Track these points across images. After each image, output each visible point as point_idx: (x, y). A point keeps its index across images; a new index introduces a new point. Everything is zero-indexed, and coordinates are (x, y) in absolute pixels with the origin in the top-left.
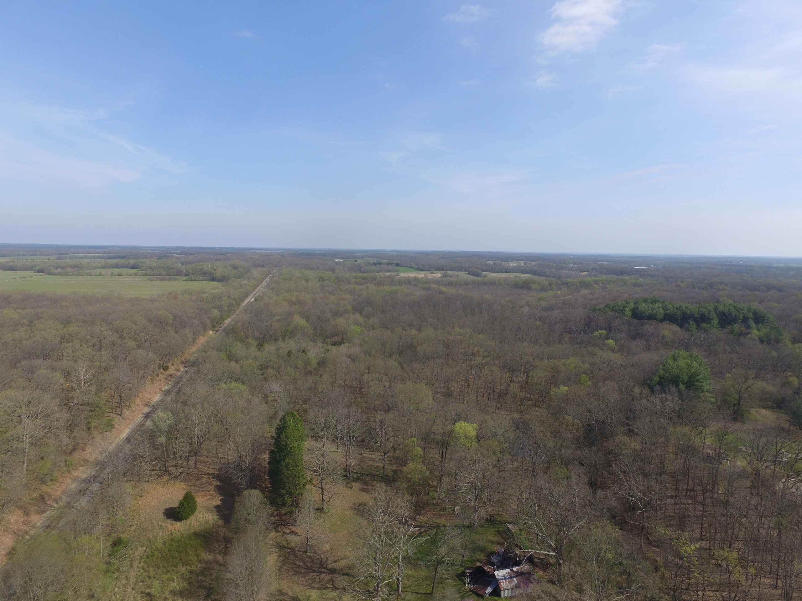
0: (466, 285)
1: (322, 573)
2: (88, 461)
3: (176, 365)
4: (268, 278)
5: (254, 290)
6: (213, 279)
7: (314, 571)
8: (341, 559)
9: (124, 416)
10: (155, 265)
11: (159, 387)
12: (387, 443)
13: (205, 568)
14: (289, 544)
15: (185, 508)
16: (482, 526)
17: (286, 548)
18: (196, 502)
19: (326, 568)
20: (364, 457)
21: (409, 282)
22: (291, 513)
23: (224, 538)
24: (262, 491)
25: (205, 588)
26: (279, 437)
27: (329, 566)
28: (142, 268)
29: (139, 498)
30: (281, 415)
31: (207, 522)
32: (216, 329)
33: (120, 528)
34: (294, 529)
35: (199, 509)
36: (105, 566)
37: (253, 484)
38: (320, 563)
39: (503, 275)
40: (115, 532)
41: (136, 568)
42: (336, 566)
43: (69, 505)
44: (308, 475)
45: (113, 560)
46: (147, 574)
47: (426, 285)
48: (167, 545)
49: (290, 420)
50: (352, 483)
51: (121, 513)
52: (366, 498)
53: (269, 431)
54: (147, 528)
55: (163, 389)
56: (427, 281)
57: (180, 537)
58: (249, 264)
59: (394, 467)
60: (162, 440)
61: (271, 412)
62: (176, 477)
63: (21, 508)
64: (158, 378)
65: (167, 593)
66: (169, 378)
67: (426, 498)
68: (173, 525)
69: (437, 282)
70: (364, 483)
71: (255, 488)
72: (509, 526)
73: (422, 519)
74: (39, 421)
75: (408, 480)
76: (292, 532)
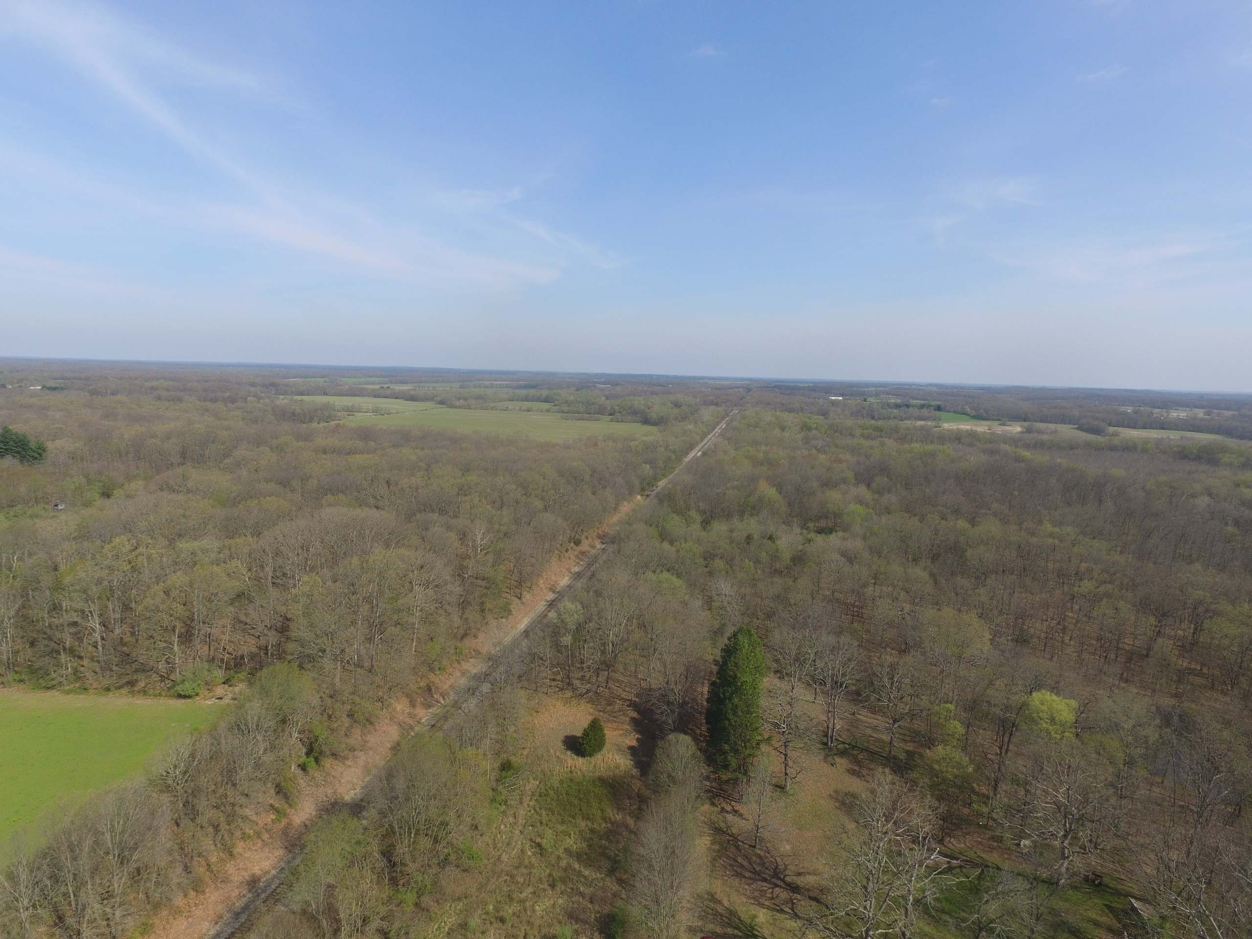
0: (1071, 449)
1: (777, 886)
2: (480, 653)
3: (590, 540)
4: (724, 422)
5: (702, 440)
6: (646, 421)
7: (765, 880)
8: (809, 873)
9: (524, 600)
10: (572, 398)
11: (567, 566)
12: (901, 705)
13: (611, 831)
14: (728, 827)
15: (590, 740)
16: (1075, 888)
17: (724, 832)
18: (604, 735)
19: (783, 880)
20: (857, 720)
21: (958, 438)
22: (735, 781)
23: (639, 795)
24: (695, 739)
25: (609, 858)
26: (725, 663)
27: (788, 879)
28: (556, 402)
29: (535, 714)
30: (730, 630)
31: (618, 766)
32: (646, 493)
33: (511, 749)
34: (738, 807)
35: (608, 746)
36: (491, 793)
37: (683, 725)
38: (775, 870)
39: (1154, 434)
40: (505, 752)
41: (526, 805)
42: (800, 881)
43: (456, 705)
44: (766, 730)
45: (500, 788)
46: (538, 817)
47: (989, 446)
48: (565, 785)
49: (743, 640)
50: (835, 757)
51: (512, 729)
52: (856, 785)
53: (711, 653)
54: (543, 756)
55: (573, 571)
56: (992, 439)
57: (581, 778)
58: (698, 400)
59: (910, 747)
60: (567, 640)
61: (716, 625)
62: (581, 695)
63: (407, 696)
64: (567, 555)
65: (561, 850)
66: (581, 556)
67: (966, 811)
68: (573, 760)
69: (1014, 441)
70: (855, 762)
71: (686, 733)
72: (1136, 904)
73: (955, 844)
74: (430, 592)
75: (933, 773)
76: (735, 812)
